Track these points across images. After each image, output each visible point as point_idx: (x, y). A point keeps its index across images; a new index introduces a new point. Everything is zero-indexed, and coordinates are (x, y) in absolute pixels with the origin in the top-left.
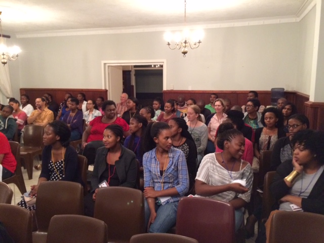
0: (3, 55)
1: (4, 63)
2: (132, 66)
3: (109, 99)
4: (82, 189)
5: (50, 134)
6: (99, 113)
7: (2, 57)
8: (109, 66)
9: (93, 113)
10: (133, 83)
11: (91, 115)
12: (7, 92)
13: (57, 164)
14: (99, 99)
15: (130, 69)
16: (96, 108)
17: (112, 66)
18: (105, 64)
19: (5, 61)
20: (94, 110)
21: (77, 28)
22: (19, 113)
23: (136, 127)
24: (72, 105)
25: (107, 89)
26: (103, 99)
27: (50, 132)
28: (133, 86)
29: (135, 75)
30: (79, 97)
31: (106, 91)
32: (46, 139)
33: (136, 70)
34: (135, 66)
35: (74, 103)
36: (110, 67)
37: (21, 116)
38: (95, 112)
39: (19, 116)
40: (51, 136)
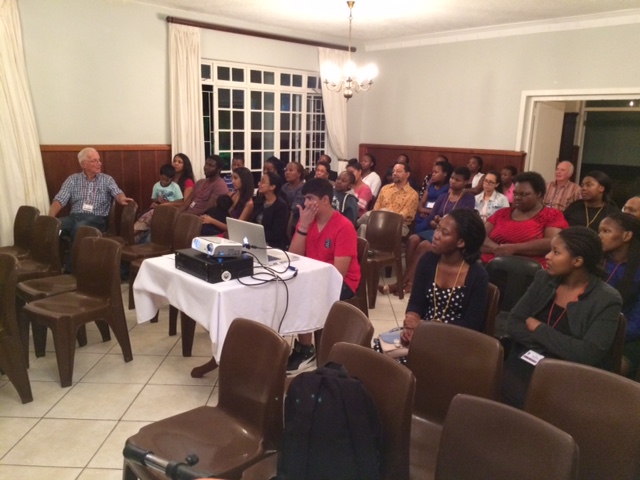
0: (349, 80)
1: (348, 97)
2: (581, 102)
3: (526, 170)
4: (501, 352)
5: (448, 234)
6: (502, 201)
7: (347, 85)
8: (536, 102)
9: (492, 198)
10: (579, 140)
11: (486, 203)
12: (339, 149)
13: (447, 293)
14: (505, 171)
15: (577, 110)
16: (500, 190)
17: (542, 102)
18: (529, 98)
19: (350, 93)
20: (495, 193)
21: (481, 25)
22: (359, 187)
23: (615, 238)
24: (457, 180)
25: (526, 151)
26: (514, 171)
27: (449, 229)
28: (577, 148)
29: (587, 124)
30: (472, 163)
31: (523, 156)
32: (438, 242)
33: (589, 113)
34: (590, 103)
35: (460, 177)
36: (538, 105)
37: (363, 194)
38: (496, 198)
39: (359, 193)
40: (448, 238)
